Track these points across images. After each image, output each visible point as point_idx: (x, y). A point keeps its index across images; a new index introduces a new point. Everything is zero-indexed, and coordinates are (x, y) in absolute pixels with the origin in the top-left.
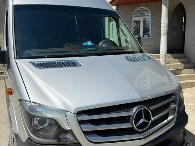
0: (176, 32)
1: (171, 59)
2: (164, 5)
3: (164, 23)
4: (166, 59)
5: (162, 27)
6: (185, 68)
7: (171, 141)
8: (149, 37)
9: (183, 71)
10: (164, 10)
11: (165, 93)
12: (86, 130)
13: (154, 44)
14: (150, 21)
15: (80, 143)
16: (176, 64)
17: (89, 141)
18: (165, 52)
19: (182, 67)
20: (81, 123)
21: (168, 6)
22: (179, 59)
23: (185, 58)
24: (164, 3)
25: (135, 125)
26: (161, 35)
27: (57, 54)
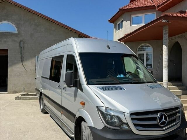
0: (174, 64)
1: (171, 86)
2: (165, 45)
3: (165, 59)
4: (168, 87)
5: (164, 61)
6: (183, 94)
7: (178, 136)
8: (151, 67)
9: (182, 96)
10: (165, 49)
11: (174, 106)
12: (135, 123)
13: (157, 73)
14: (152, 54)
15: (131, 130)
16: (176, 90)
17: (137, 129)
18: (167, 81)
19: (181, 94)
20: (132, 119)
21: (168, 46)
22: (179, 87)
23: (183, 86)
24: (165, 43)
25: (160, 122)
26: (163, 67)
27: (109, 83)
